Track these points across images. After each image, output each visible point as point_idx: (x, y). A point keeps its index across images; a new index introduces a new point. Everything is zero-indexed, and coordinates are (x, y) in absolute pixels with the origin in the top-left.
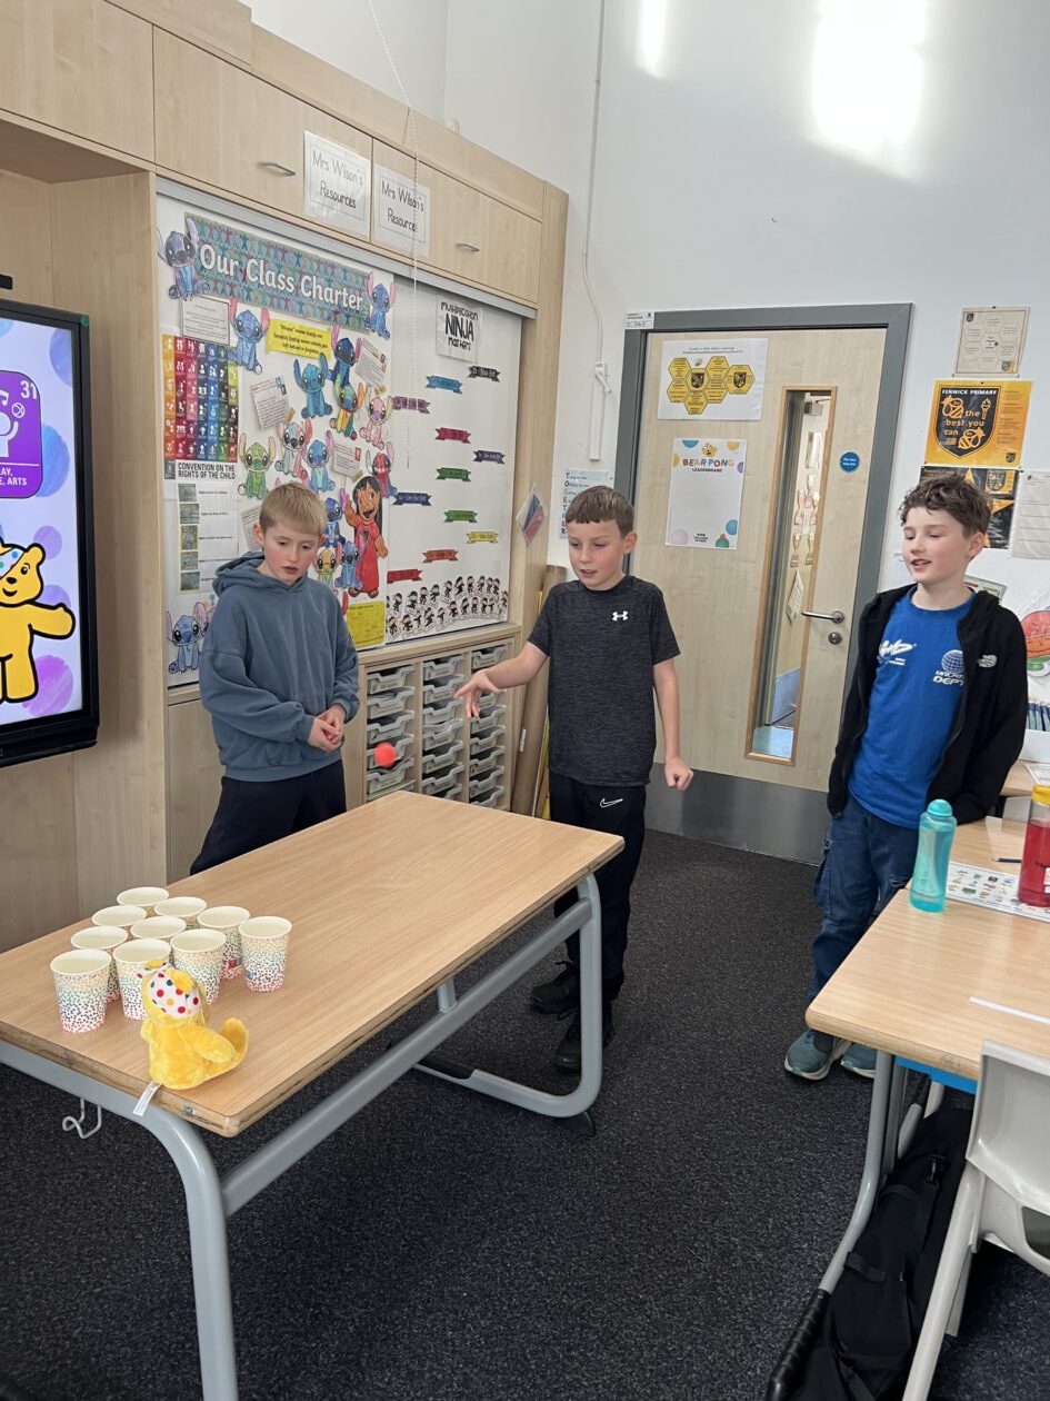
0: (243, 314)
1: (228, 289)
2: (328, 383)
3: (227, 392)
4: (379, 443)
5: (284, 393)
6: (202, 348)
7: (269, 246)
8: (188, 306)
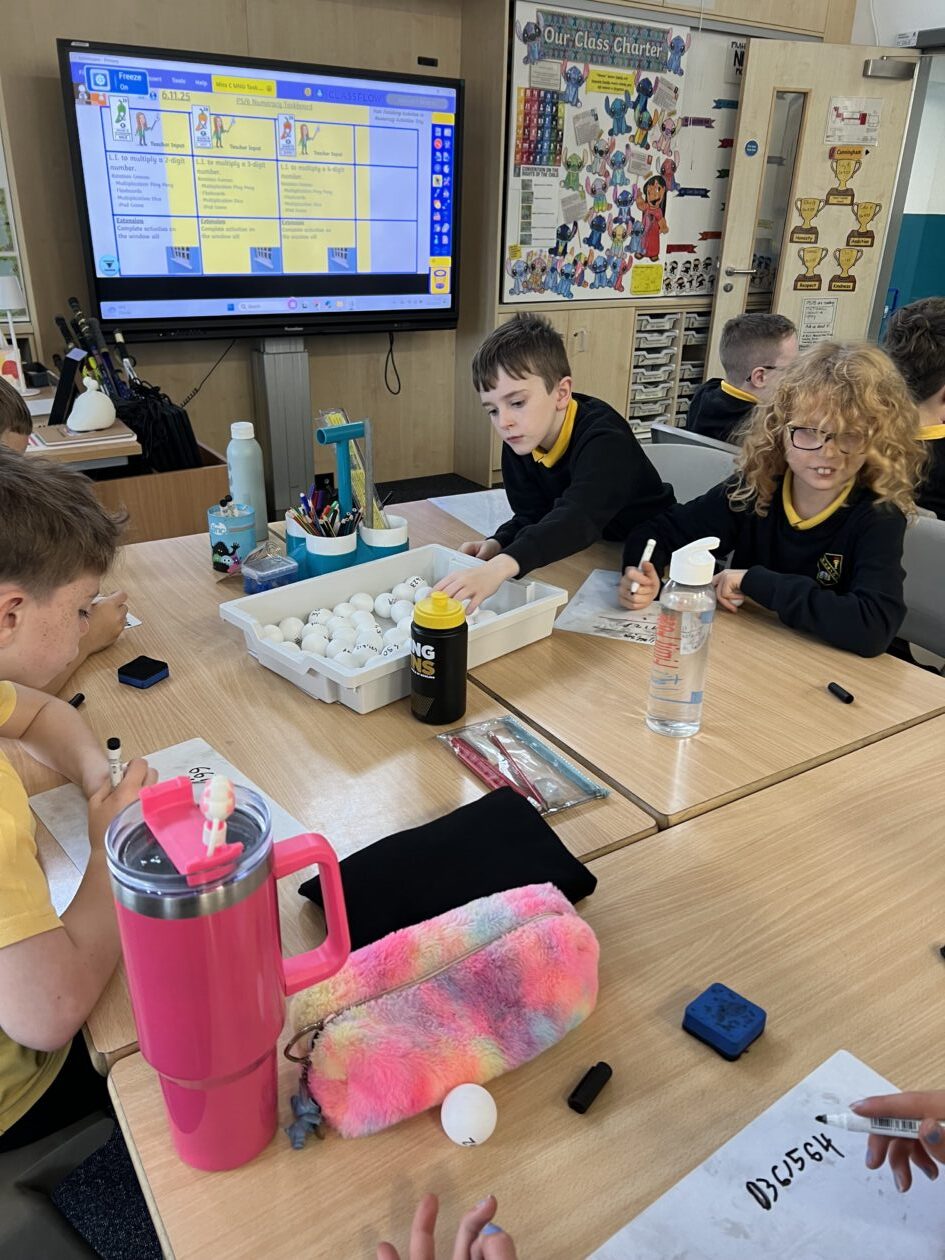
0: (571, 70)
1: (562, 53)
2: (630, 111)
3: (557, 121)
4: (668, 151)
5: (597, 119)
6: (542, 93)
7: (592, 21)
8: (535, 68)
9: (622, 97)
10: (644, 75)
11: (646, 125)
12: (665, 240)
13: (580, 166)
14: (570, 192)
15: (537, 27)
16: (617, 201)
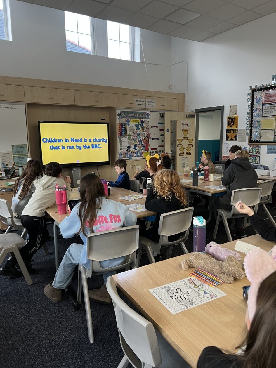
1: (125, 117)
2: (140, 126)
3: (125, 128)
4: (148, 132)
5: (133, 127)
6: (122, 124)
7: (131, 112)
8: (121, 120)
9: (138, 124)
10: (142, 120)
11: (143, 128)
12: (149, 148)
13: (131, 135)
14: (129, 140)
15: (120, 113)
16: (139, 141)
